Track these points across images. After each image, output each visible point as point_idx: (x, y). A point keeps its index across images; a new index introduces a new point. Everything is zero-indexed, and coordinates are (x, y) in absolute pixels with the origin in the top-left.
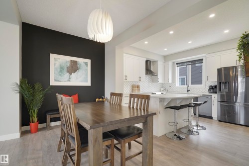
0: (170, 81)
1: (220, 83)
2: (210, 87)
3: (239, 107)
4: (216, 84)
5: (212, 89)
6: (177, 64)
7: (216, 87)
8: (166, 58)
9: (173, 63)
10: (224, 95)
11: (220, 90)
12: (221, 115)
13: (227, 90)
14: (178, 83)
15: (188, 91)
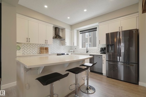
0: (75, 44)
1: (108, 45)
2: (101, 49)
3: (120, 65)
4: (105, 46)
5: (103, 50)
6: (80, 32)
7: (105, 48)
8: (72, 27)
9: (78, 31)
10: (110, 55)
11: (108, 52)
12: (109, 70)
13: (113, 51)
14: (80, 46)
15: (87, 52)
